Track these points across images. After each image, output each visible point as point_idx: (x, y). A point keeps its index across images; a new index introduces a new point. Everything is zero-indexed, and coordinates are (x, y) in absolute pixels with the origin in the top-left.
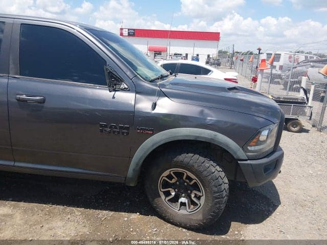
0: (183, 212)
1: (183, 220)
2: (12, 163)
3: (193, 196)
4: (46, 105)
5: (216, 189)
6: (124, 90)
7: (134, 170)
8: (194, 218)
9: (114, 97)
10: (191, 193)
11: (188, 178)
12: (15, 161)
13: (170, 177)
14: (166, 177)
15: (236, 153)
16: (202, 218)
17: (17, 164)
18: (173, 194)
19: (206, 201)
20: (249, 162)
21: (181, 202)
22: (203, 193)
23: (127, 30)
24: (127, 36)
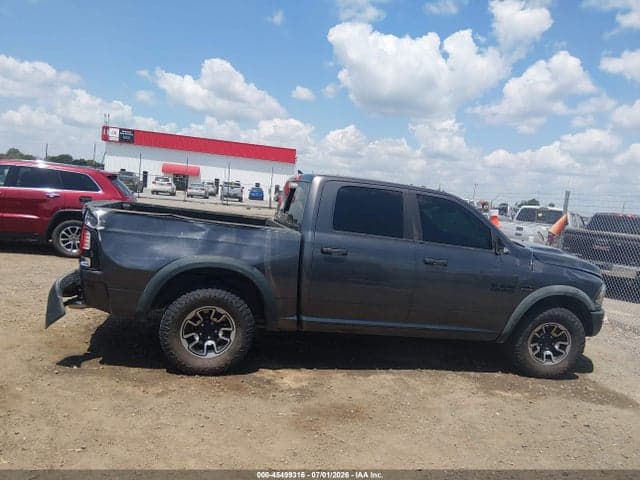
3: (557, 347)
10: (555, 345)
11: (558, 330)
14: (538, 332)
18: (539, 348)
19: (572, 348)
22: (569, 342)
24: (115, 142)
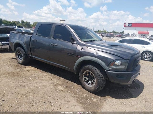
0: (89, 86)
1: (89, 89)
2: (49, 62)
3: (93, 81)
4: (57, 47)
5: (99, 79)
6: (75, 43)
7: (75, 68)
8: (92, 88)
9: (72, 46)
10: (92, 80)
11: (92, 74)
12: (50, 61)
13: (86, 73)
14: (85, 73)
15: (104, 67)
16: (94, 89)
17: (50, 62)
18: (87, 79)
19: (96, 83)
20: (109, 71)
21: (89, 83)
22: (95, 80)
23: (128, 24)
24: (127, 27)
